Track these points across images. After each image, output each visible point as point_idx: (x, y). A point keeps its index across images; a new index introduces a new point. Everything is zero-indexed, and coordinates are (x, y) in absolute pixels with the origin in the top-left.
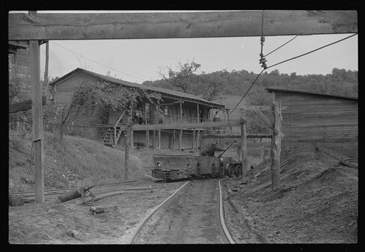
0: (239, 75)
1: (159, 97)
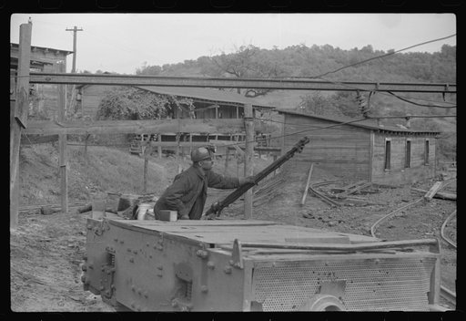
0: (321, 52)
1: (190, 103)
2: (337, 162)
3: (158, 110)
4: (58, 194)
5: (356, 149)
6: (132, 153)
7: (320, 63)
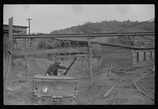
1: (69, 42)
2: (120, 60)
3: (58, 45)
4: (25, 75)
5: (127, 55)
6: (50, 60)
7: (112, 26)
